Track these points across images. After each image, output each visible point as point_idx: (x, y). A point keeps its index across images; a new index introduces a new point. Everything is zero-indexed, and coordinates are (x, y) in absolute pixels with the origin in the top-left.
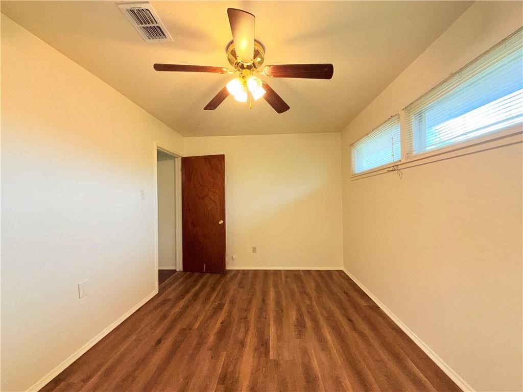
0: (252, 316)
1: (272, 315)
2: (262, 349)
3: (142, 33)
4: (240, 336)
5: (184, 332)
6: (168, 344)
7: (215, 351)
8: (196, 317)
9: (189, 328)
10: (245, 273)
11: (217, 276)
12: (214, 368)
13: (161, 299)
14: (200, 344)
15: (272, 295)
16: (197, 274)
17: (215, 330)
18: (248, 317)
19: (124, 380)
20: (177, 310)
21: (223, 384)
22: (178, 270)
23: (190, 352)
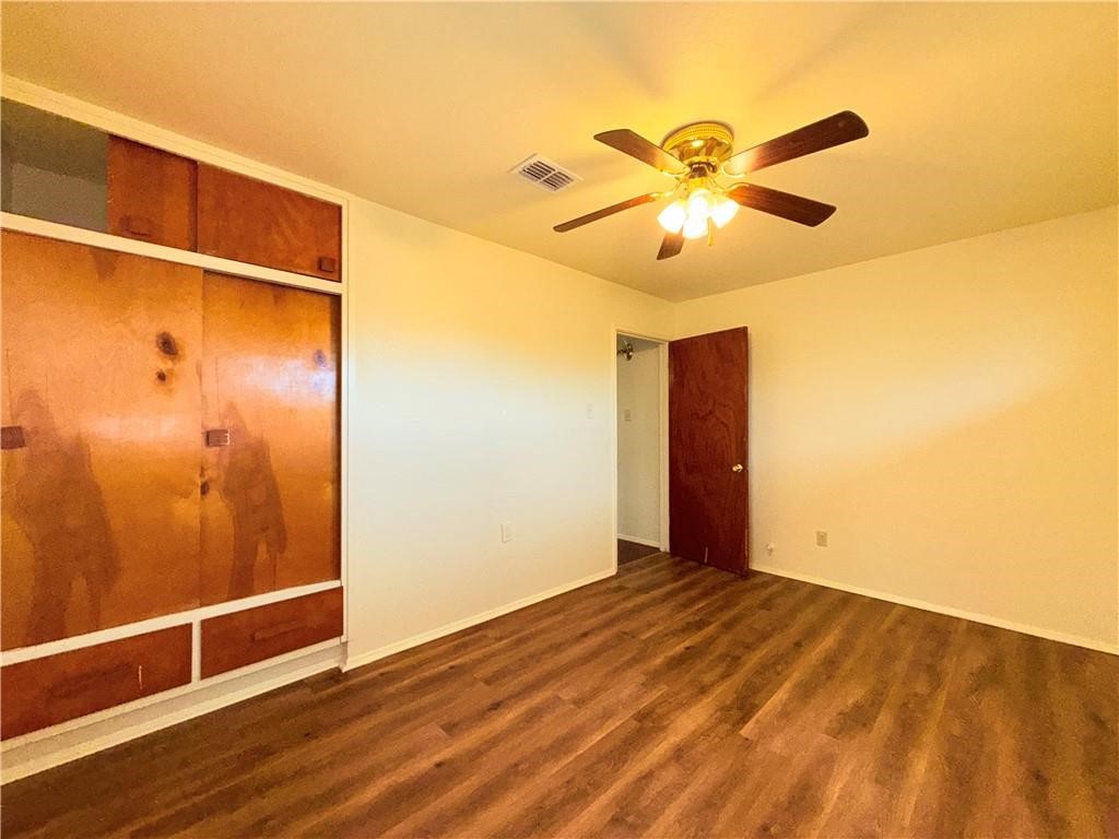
0: (753, 660)
1: (798, 673)
2: (736, 714)
3: (546, 189)
4: (707, 678)
5: (622, 637)
6: (594, 641)
7: (654, 678)
8: (650, 626)
9: (633, 635)
10: (792, 585)
11: (725, 576)
12: (638, 697)
13: (615, 584)
14: (635, 660)
15: (829, 642)
16: (691, 564)
17: (671, 653)
18: (743, 659)
19: (531, 656)
20: (630, 604)
21: (640, 721)
22: (662, 549)
23: (617, 664)
